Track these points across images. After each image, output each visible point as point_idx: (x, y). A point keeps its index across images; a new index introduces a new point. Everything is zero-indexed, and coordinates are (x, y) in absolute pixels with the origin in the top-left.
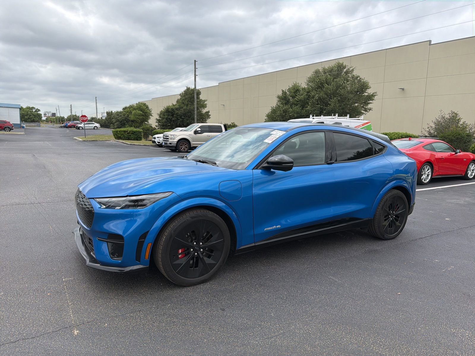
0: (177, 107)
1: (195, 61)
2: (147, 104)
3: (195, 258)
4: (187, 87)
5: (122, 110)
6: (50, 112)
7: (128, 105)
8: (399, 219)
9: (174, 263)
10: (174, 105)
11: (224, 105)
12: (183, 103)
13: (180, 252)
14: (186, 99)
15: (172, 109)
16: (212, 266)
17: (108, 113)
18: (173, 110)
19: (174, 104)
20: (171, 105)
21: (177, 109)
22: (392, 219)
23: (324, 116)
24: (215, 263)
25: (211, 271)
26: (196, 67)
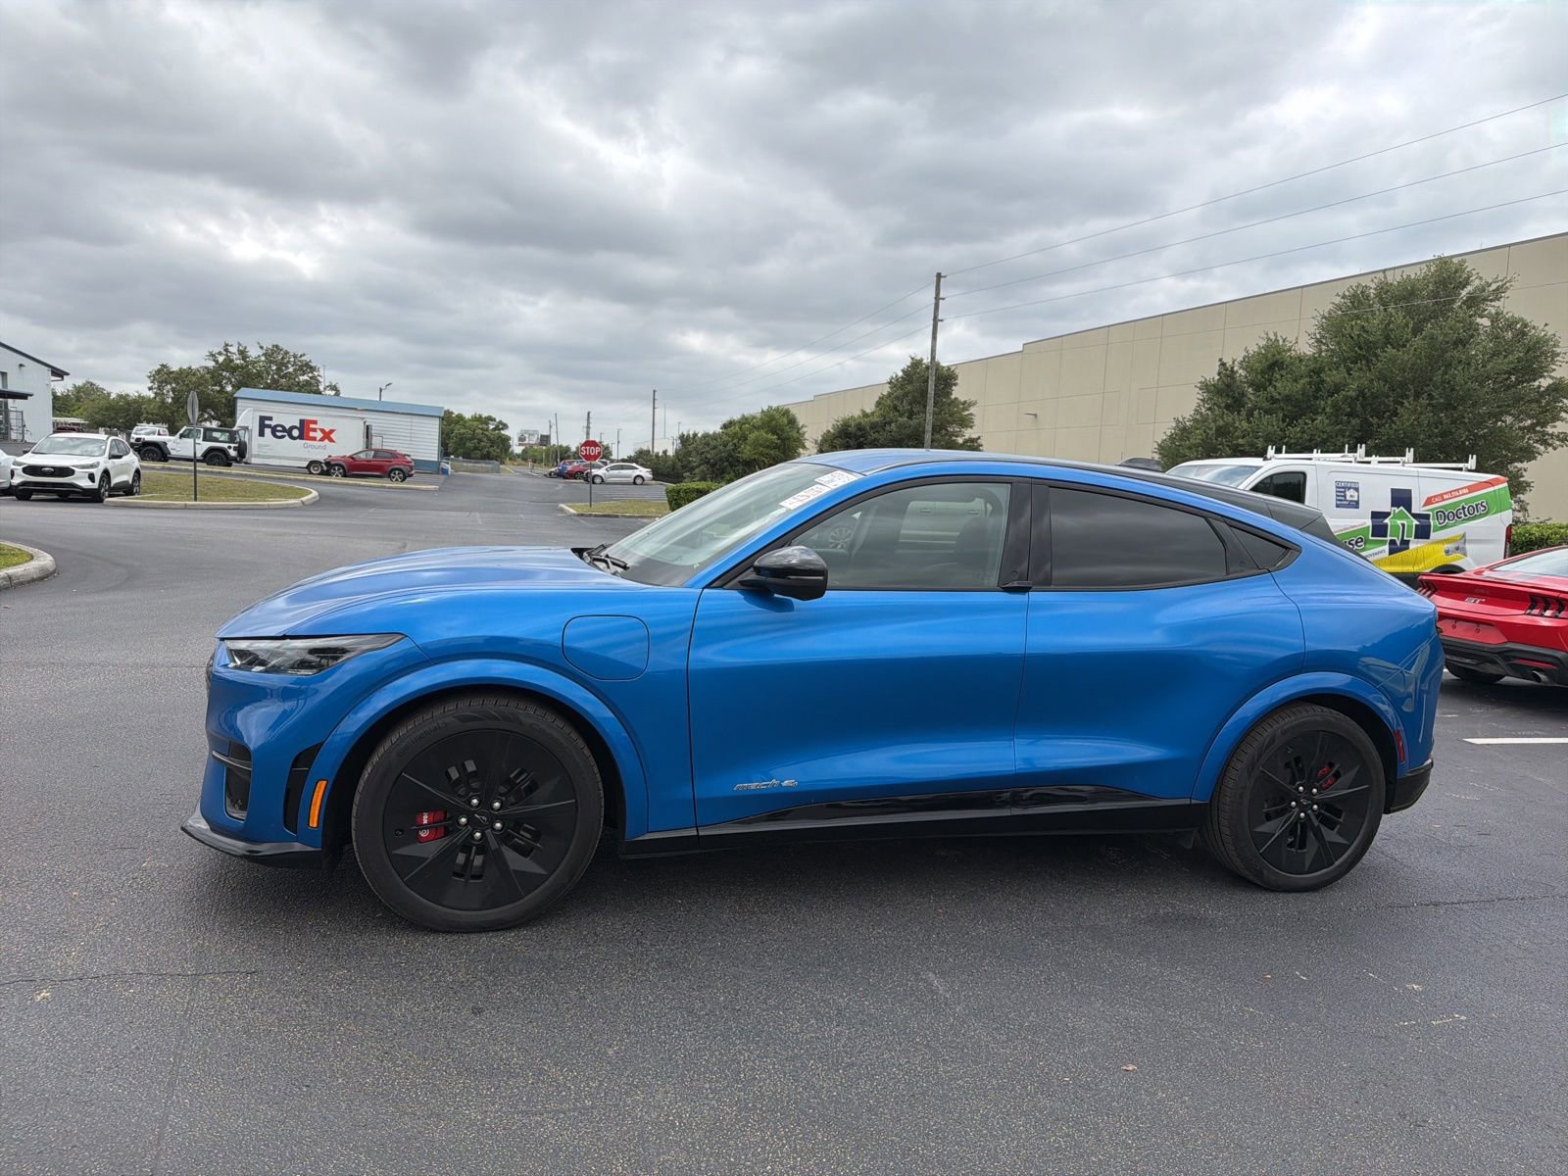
0: (876, 419)
1: (939, 276)
2: (793, 411)
3: (474, 848)
4: (912, 359)
5: (721, 428)
6: (536, 432)
7: (737, 417)
8: (1341, 820)
9: (397, 852)
10: (865, 415)
11: (1035, 415)
12: (895, 408)
13: (425, 822)
14: (906, 395)
15: (859, 427)
16: (530, 881)
17: (684, 440)
18: (860, 429)
19: (868, 411)
20: (857, 413)
21: (874, 426)
22: (1302, 815)
23: (1322, 452)
24: (544, 873)
25: (526, 898)
26: (941, 296)
